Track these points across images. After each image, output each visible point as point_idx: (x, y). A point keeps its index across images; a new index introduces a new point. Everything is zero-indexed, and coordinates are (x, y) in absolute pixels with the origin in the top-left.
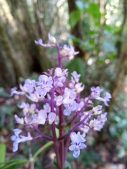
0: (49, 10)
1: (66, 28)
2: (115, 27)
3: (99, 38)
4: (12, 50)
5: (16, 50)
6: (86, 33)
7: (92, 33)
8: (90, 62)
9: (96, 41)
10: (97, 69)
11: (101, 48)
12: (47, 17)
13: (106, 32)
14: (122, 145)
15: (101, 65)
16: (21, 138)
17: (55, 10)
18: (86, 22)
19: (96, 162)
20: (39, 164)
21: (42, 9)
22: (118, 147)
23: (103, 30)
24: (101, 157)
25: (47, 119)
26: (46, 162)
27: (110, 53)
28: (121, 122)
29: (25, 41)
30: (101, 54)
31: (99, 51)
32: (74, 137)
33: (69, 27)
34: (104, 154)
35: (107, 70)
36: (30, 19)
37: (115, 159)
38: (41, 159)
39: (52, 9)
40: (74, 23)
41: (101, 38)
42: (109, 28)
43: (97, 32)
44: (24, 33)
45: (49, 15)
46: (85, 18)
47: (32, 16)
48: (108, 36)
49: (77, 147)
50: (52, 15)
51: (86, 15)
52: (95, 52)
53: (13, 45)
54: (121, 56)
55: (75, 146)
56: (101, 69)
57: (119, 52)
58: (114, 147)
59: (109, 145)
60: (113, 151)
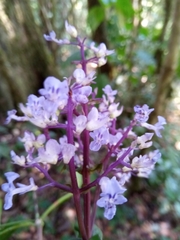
0: (61, 6)
1: (85, 32)
2: (154, 29)
3: (131, 46)
4: (7, 64)
5: (13, 65)
6: (114, 39)
7: (122, 38)
8: (120, 80)
9: (127, 50)
10: (129, 89)
11: (135, 60)
12: (58, 16)
13: (141, 37)
14: (165, 196)
15: (135, 85)
16: (17, 187)
17: (69, 6)
18: (112, 23)
19: (129, 220)
20: (50, 225)
21: (50, 5)
22: (161, 199)
23: (138, 35)
24: (136, 213)
25: (60, 155)
26: (59, 222)
27: (148, 67)
28: (164, 164)
29: (26, 51)
30: (135, 70)
31: (132, 65)
32: (106, 184)
33: (89, 31)
34: (141, 208)
35: (143, 91)
36: (32, 19)
37: (156, 216)
38: (53, 218)
39: (65, 5)
40: (96, 25)
41: (135, 46)
42: (145, 32)
43: (129, 38)
44: (25, 40)
45: (61, 13)
46: (112, 17)
47: (36, 14)
48: (145, 43)
49: (111, 201)
50: (65, 14)
51: (114, 13)
52: (126, 67)
53: (9, 57)
54: (162, 70)
55: (107, 199)
56: (135, 90)
57: (159, 64)
58: (154, 199)
59: (147, 196)
60: (152, 205)
